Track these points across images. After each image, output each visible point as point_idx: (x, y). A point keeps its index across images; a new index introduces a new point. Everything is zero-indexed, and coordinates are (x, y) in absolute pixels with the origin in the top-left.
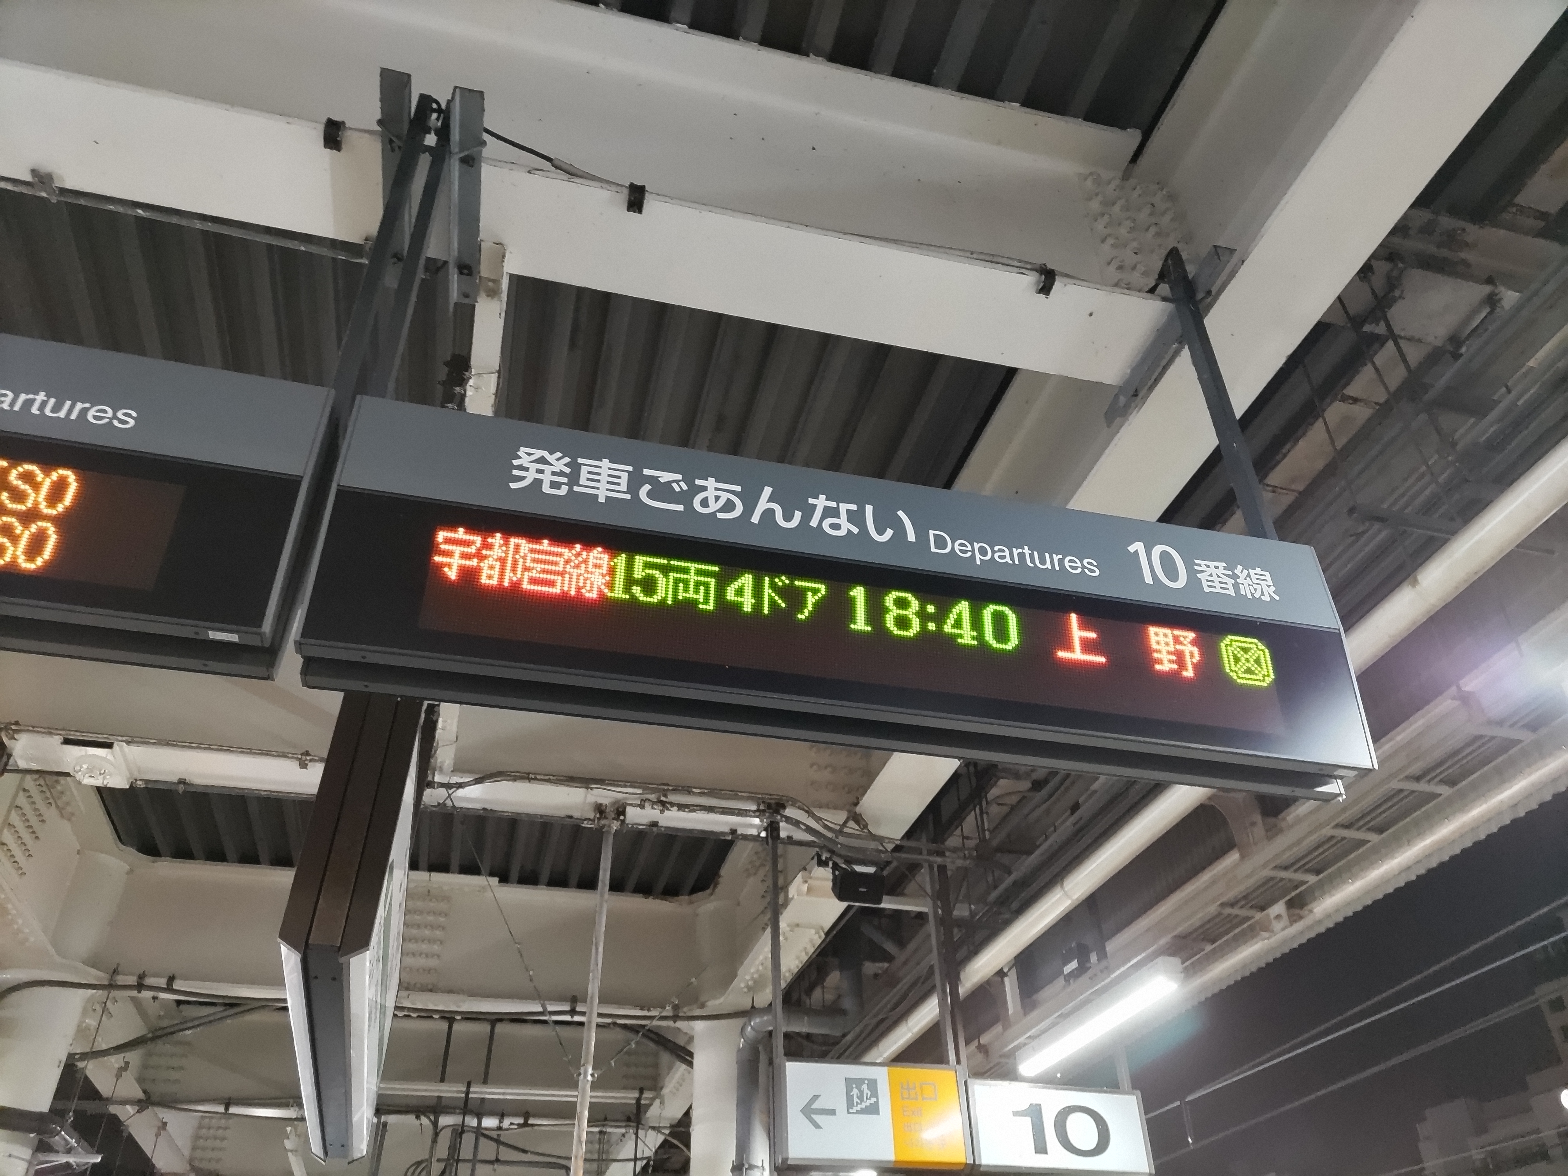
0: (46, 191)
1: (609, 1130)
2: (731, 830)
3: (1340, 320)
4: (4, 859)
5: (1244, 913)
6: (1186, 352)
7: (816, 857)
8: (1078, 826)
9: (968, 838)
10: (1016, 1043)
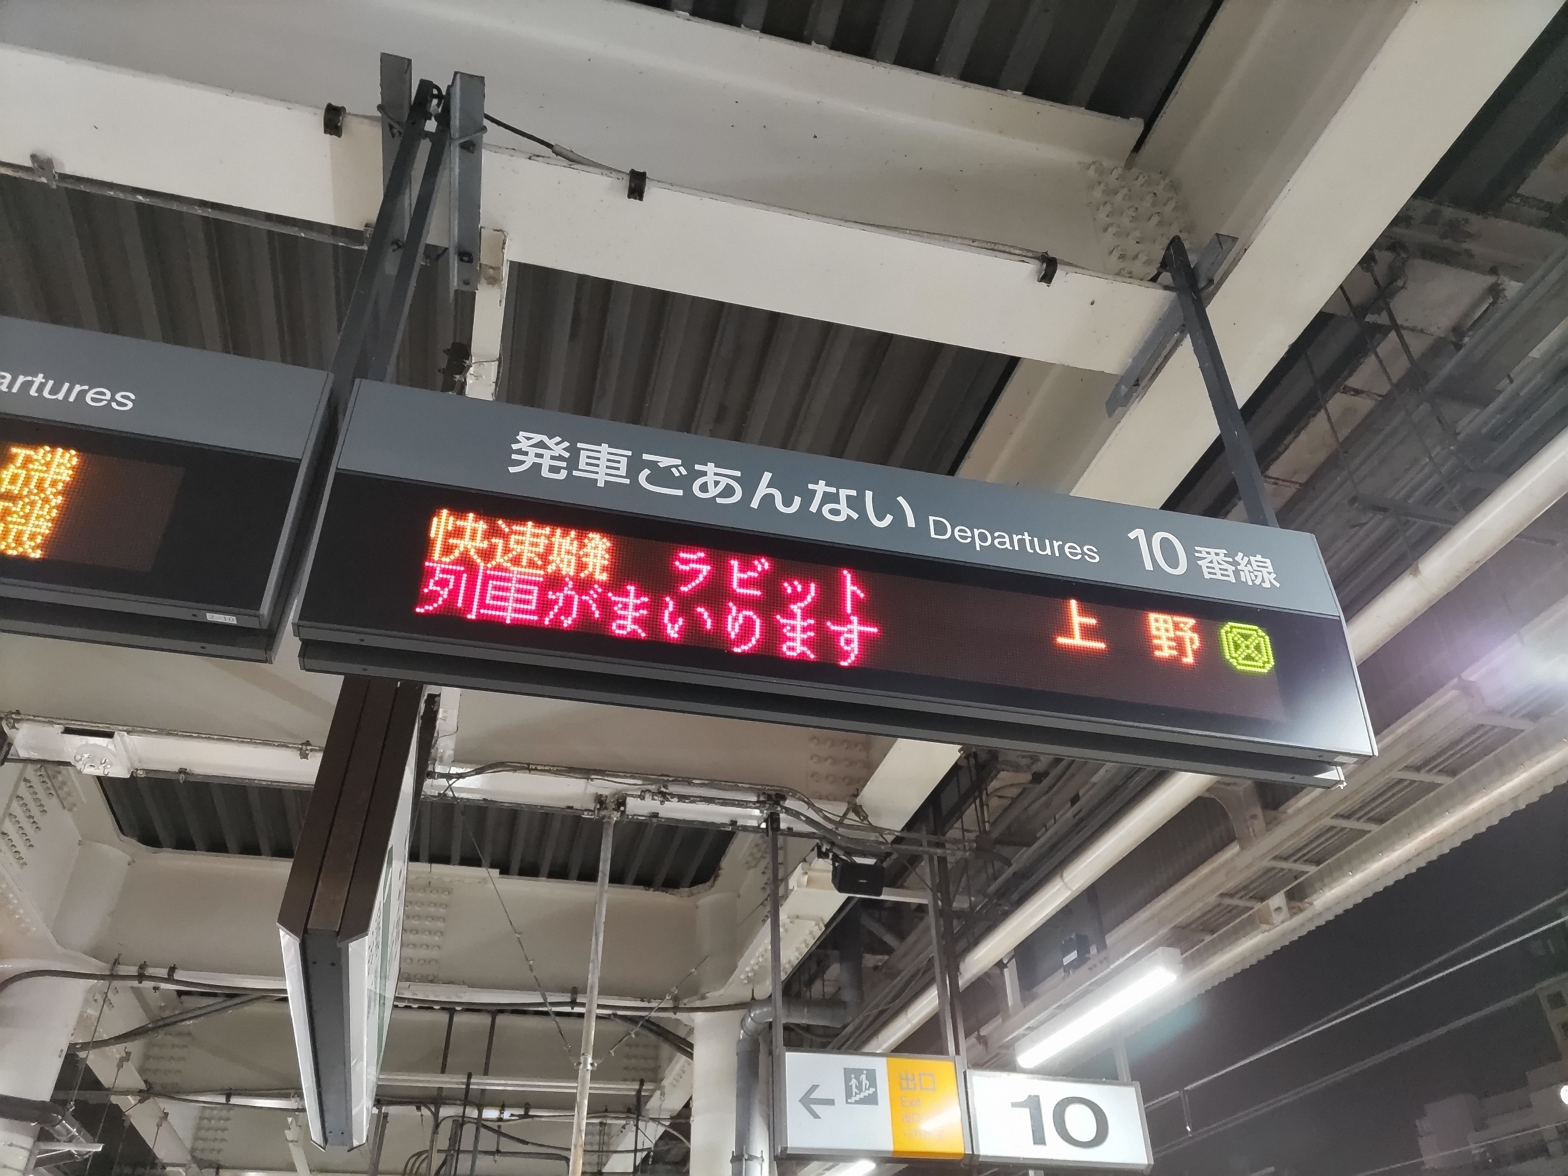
0: (46, 178)
1: (609, 1121)
2: (731, 821)
3: (1342, 310)
4: (4, 848)
5: (1242, 903)
6: (1188, 341)
7: (816, 848)
8: (1077, 817)
9: (968, 831)
10: (1014, 1034)
